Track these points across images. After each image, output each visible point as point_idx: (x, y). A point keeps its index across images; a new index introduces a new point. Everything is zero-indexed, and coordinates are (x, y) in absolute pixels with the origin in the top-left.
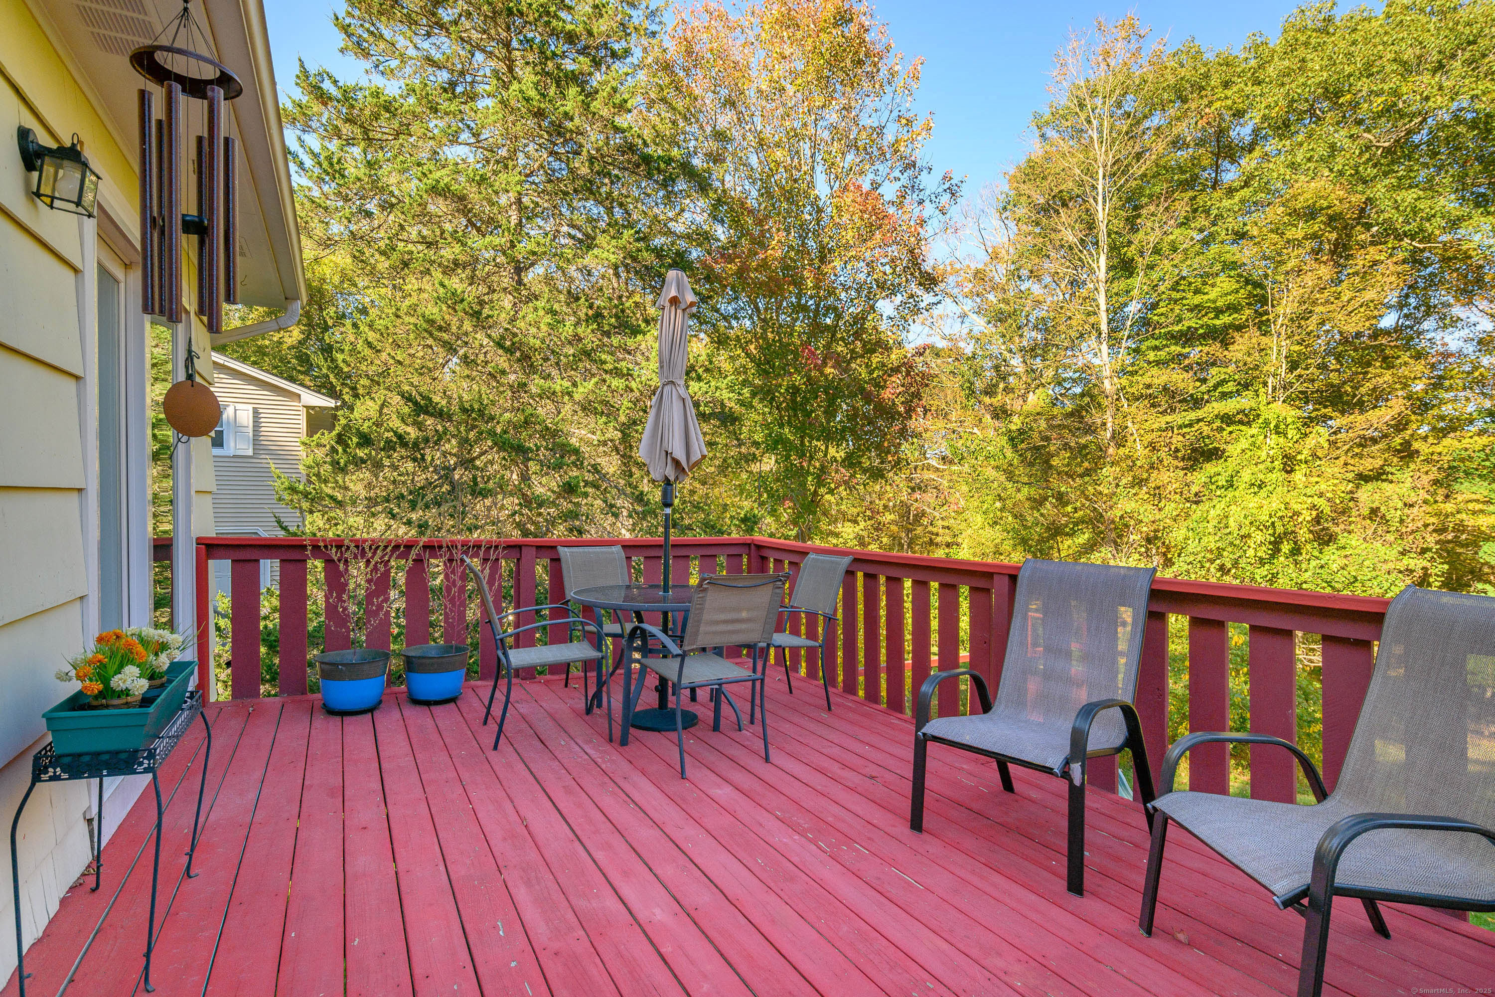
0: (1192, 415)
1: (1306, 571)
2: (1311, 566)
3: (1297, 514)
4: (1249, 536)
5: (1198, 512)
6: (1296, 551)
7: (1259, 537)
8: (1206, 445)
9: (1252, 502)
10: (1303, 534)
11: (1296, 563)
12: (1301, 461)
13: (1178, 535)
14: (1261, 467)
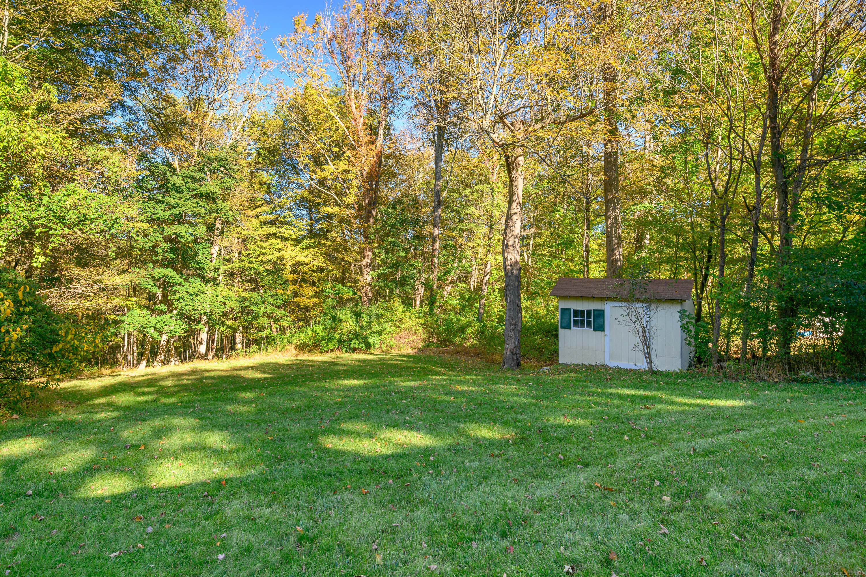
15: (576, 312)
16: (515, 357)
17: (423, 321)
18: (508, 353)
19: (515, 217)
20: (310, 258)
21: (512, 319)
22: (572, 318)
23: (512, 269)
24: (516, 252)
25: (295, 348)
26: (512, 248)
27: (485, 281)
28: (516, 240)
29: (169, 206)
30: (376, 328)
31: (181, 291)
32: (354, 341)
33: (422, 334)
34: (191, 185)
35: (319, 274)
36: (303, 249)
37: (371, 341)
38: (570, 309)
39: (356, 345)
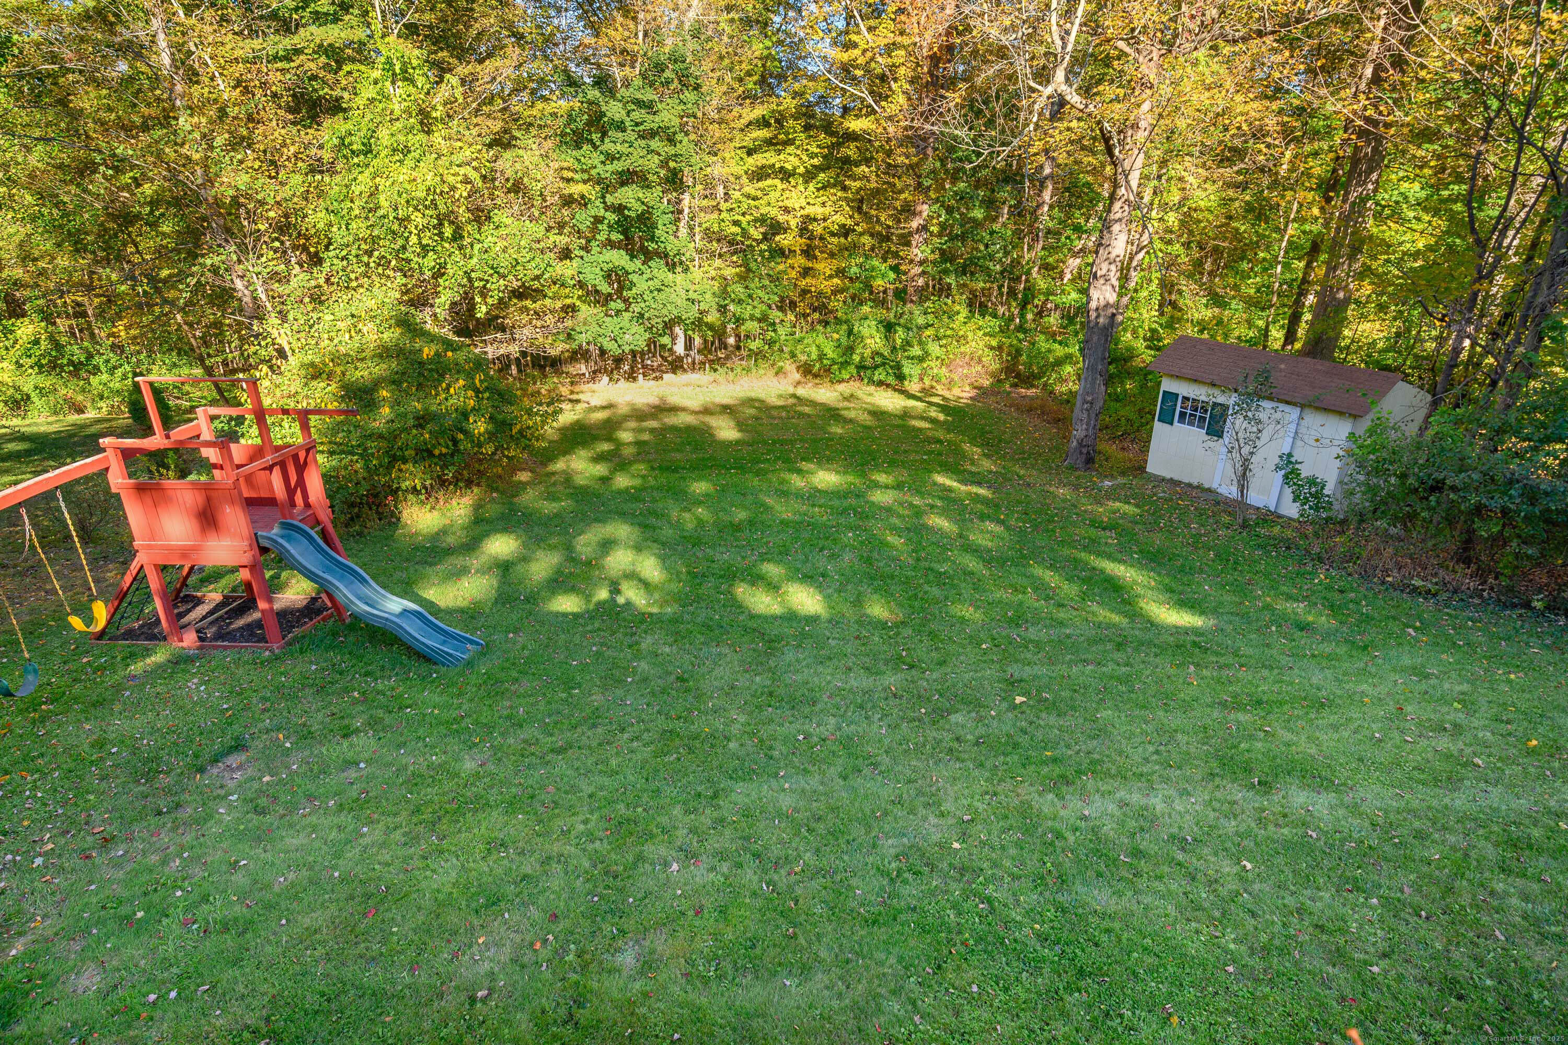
0: (287, 42)
1: (471, 258)
2: (476, 251)
3: (453, 188)
4: (408, 219)
5: (334, 185)
6: (457, 236)
7: (418, 219)
8: (316, 90)
9: (403, 174)
10: (464, 215)
11: (460, 248)
12: (436, 118)
13: (317, 218)
14: (398, 125)
15: (1186, 399)
16: (1085, 450)
17: (994, 343)
18: (1075, 443)
19: (1116, 228)
20: (828, 210)
21: (1088, 394)
22: (1178, 409)
23: (1098, 317)
24: (1109, 288)
25: (798, 368)
26: (1102, 281)
27: (1134, 263)
28: (1113, 267)
29: (611, 157)
30: (916, 351)
31: (641, 285)
32: (880, 369)
33: (992, 363)
34: (636, 115)
35: (842, 240)
36: (818, 190)
37: (906, 370)
38: (1177, 395)
39: (882, 377)
